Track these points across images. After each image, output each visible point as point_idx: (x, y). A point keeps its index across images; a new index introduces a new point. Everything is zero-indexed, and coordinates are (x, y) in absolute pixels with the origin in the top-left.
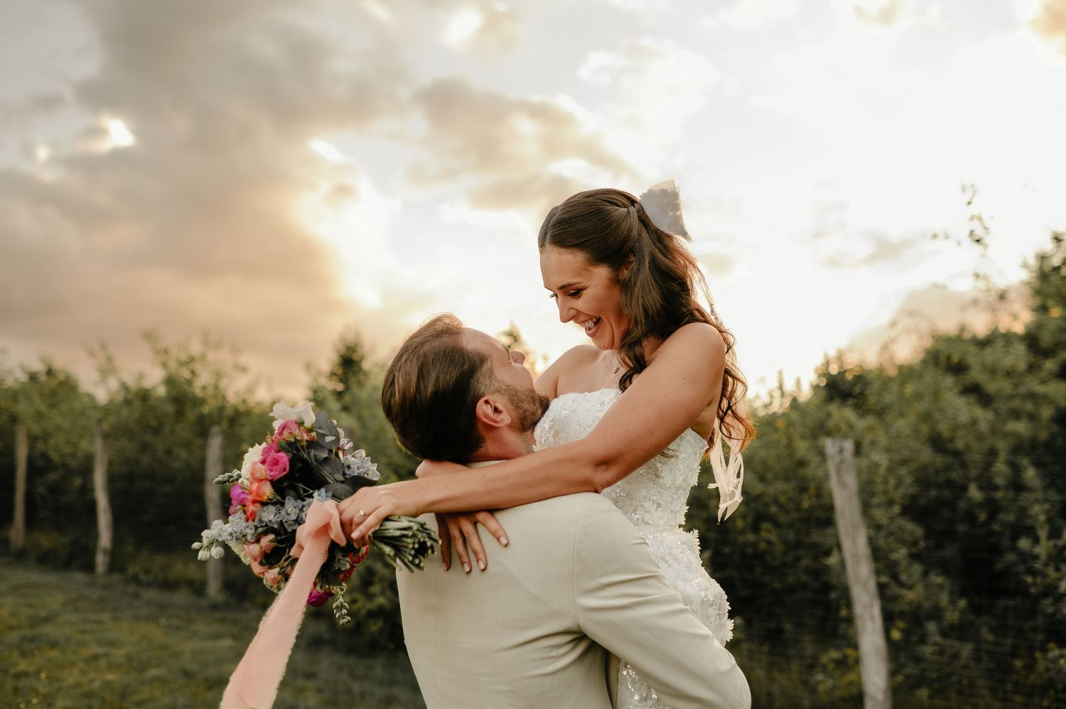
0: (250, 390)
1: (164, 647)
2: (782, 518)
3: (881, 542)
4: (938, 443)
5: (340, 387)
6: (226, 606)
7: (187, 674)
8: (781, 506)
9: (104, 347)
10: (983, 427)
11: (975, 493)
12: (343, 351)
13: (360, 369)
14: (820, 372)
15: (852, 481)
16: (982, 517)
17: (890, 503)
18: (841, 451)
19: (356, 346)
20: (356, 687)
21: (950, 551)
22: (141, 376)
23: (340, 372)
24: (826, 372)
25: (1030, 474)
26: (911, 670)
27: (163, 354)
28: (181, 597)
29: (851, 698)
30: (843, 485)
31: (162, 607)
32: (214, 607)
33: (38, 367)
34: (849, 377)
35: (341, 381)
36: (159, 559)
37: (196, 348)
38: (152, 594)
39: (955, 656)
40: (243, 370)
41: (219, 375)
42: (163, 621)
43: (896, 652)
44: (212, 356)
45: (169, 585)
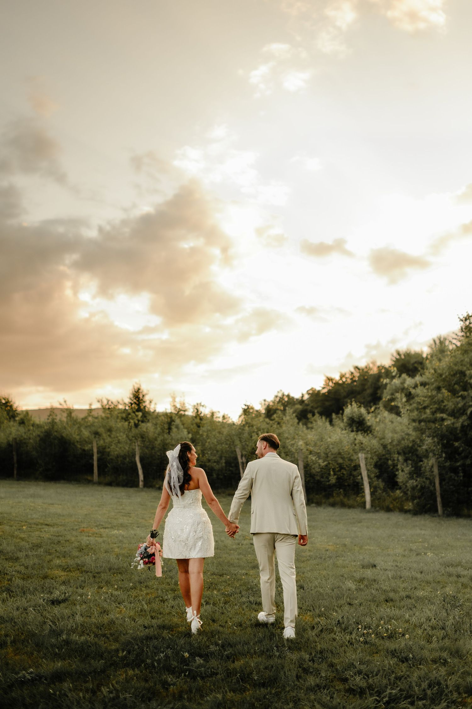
2: (347, 469)
3: (369, 474)
8: (347, 466)
11: (390, 462)
15: (364, 462)
17: (371, 465)
21: (385, 475)
26: (374, 497)
29: (362, 503)
43: (372, 494)
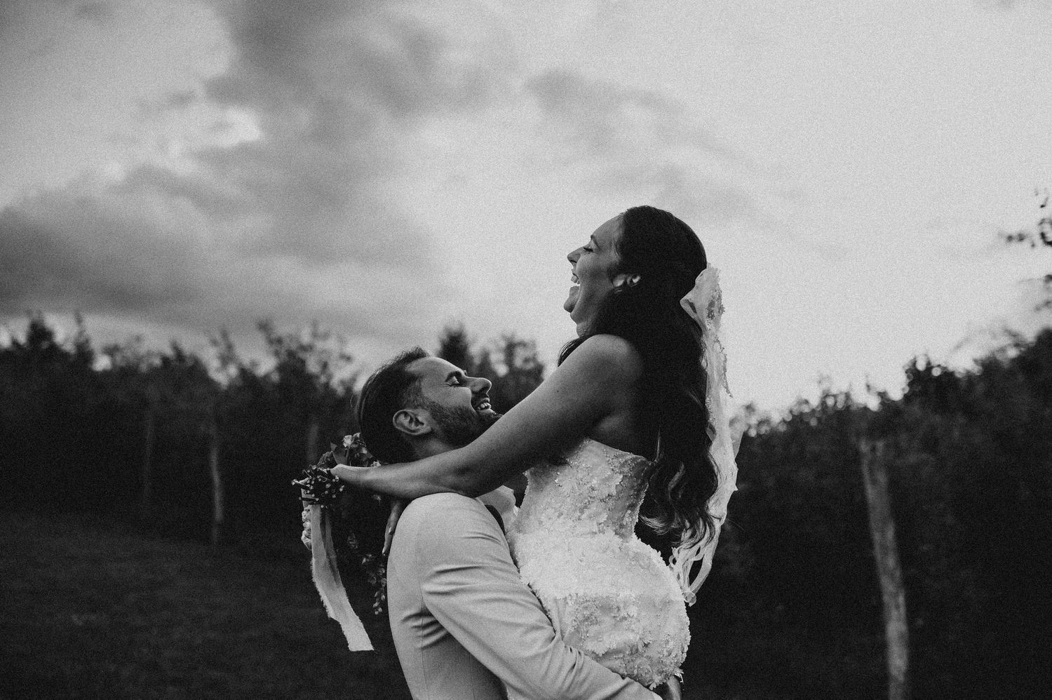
9: (225, 335)
14: (907, 368)
18: (873, 449)
24: (913, 368)
27: (275, 342)
30: (874, 482)
33: (169, 352)
34: (936, 372)
37: (306, 338)
40: (348, 359)
41: (326, 363)
44: (320, 345)
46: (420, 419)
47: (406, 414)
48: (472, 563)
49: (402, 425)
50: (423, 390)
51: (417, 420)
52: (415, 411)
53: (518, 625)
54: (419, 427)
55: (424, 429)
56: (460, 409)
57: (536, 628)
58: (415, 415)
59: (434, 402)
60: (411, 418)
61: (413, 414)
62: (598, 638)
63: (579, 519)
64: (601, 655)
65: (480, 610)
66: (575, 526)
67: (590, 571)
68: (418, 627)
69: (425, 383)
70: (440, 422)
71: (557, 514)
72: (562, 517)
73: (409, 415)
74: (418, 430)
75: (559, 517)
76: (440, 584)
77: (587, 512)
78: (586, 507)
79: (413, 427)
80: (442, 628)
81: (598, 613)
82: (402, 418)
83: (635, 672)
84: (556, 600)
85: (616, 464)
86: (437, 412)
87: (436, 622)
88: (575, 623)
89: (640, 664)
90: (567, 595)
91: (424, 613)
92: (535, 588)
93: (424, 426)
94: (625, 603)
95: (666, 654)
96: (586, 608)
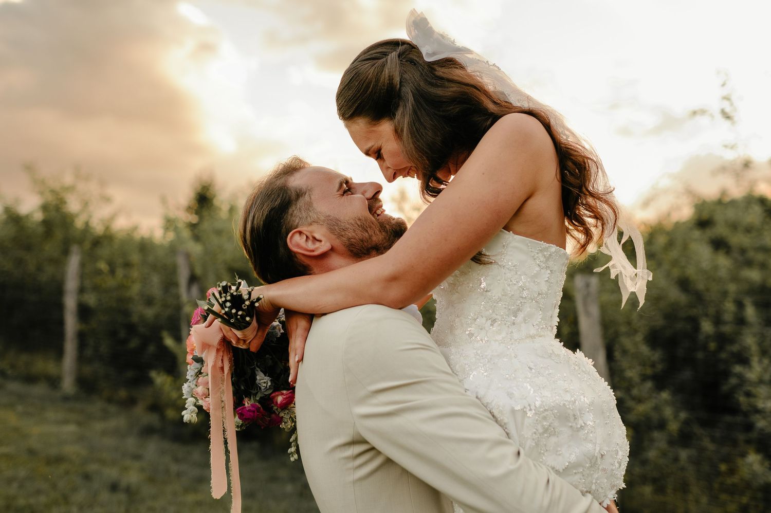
0: (113, 218)
1: (16, 430)
4: (684, 284)
5: (194, 219)
6: (75, 398)
7: (32, 452)
10: (723, 273)
11: (707, 327)
12: (199, 189)
13: (212, 205)
15: (595, 310)
16: (712, 346)
17: (634, 332)
18: (588, 285)
19: (210, 185)
20: (174, 468)
22: (17, 201)
23: (196, 206)
25: (750, 312)
27: (39, 184)
28: (39, 389)
30: (588, 313)
31: (21, 398)
32: (66, 399)
35: (197, 213)
36: (24, 358)
37: (68, 180)
38: (14, 386)
39: (676, 459)
40: (108, 200)
41: (86, 204)
42: (20, 408)
44: (81, 186)
45: (30, 379)
46: (317, 236)
47: (300, 233)
48: (417, 377)
49: (298, 246)
50: (315, 205)
51: (314, 238)
52: (310, 228)
53: (480, 441)
54: (318, 244)
55: (324, 247)
56: (360, 219)
57: (499, 443)
58: (311, 232)
59: (329, 216)
60: (307, 237)
61: (308, 231)
62: (557, 451)
63: (514, 324)
64: (561, 471)
65: (433, 428)
66: (512, 332)
67: (541, 378)
68: (347, 458)
69: (315, 195)
70: (340, 236)
71: (489, 322)
72: (496, 324)
73: (303, 233)
74: (317, 248)
75: (492, 325)
76: (377, 405)
77: (521, 316)
78: (519, 310)
79: (310, 245)
80: (379, 453)
81: (556, 424)
82: (297, 238)
83: (593, 487)
84: (513, 411)
85: (542, 259)
86: (334, 226)
87: (373, 449)
88: (535, 436)
89: (597, 479)
90: (527, 406)
91: (358, 441)
92: (485, 401)
93: (323, 243)
94: (580, 410)
95: (617, 465)
96: (545, 418)
